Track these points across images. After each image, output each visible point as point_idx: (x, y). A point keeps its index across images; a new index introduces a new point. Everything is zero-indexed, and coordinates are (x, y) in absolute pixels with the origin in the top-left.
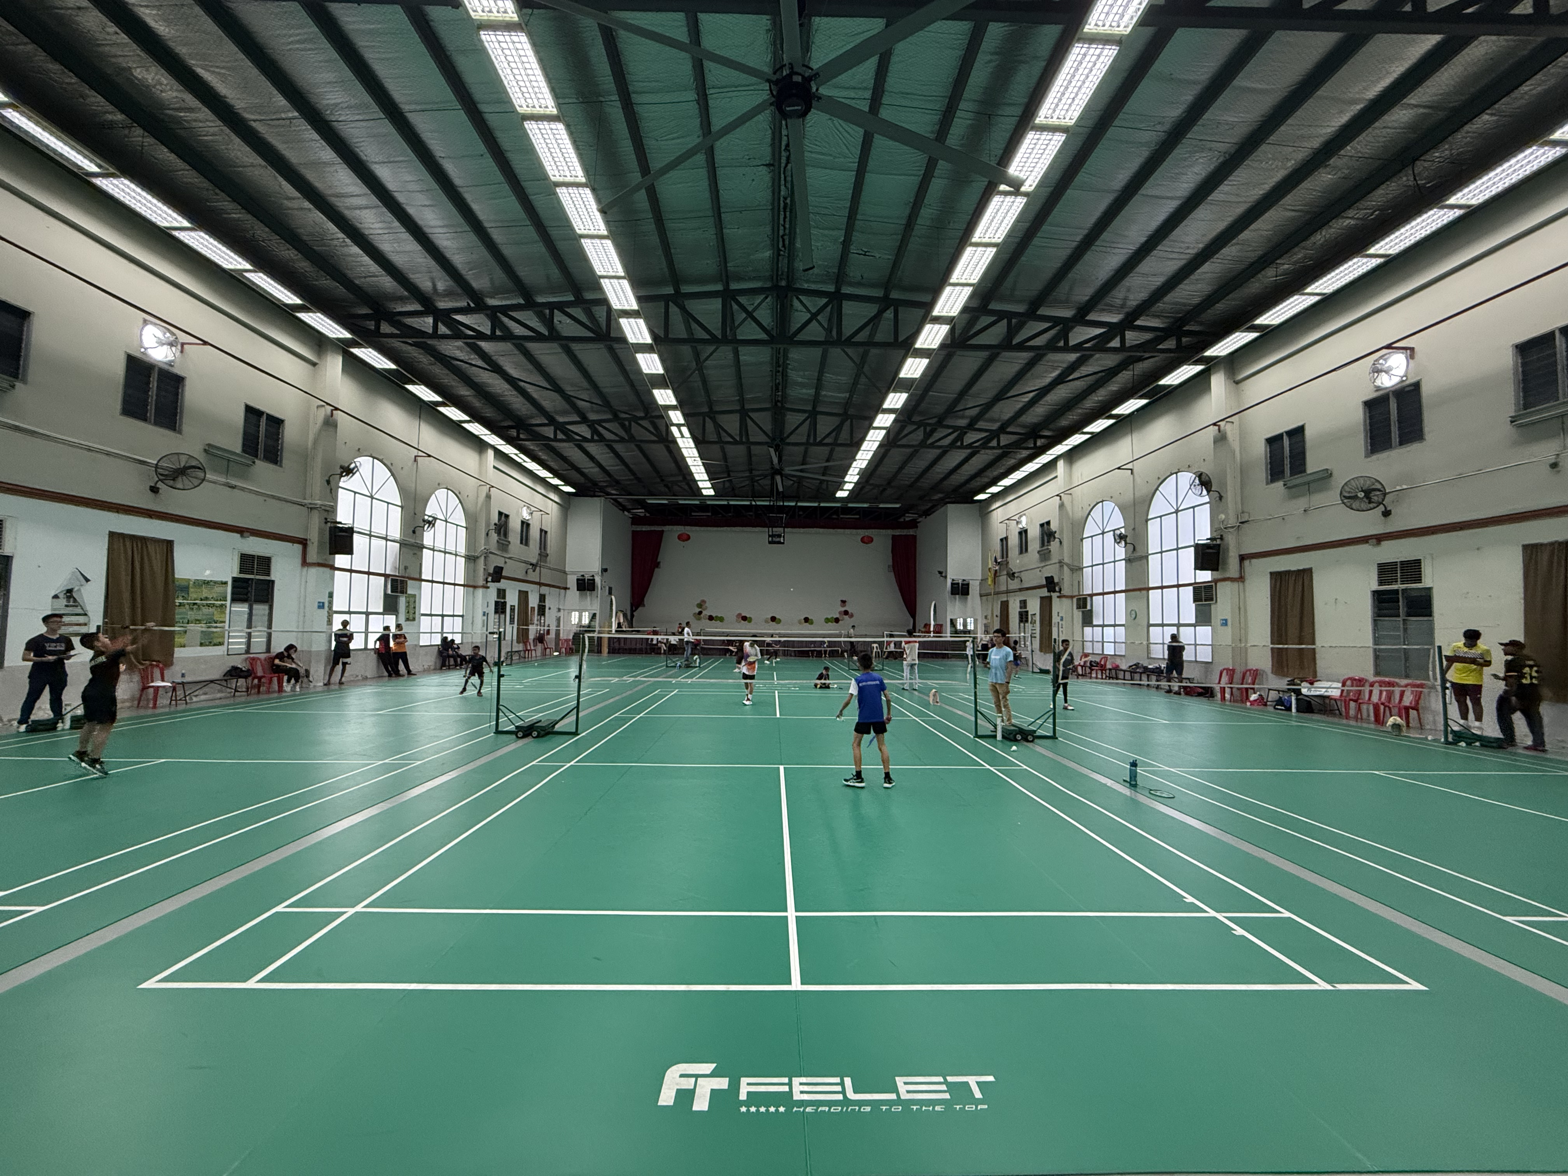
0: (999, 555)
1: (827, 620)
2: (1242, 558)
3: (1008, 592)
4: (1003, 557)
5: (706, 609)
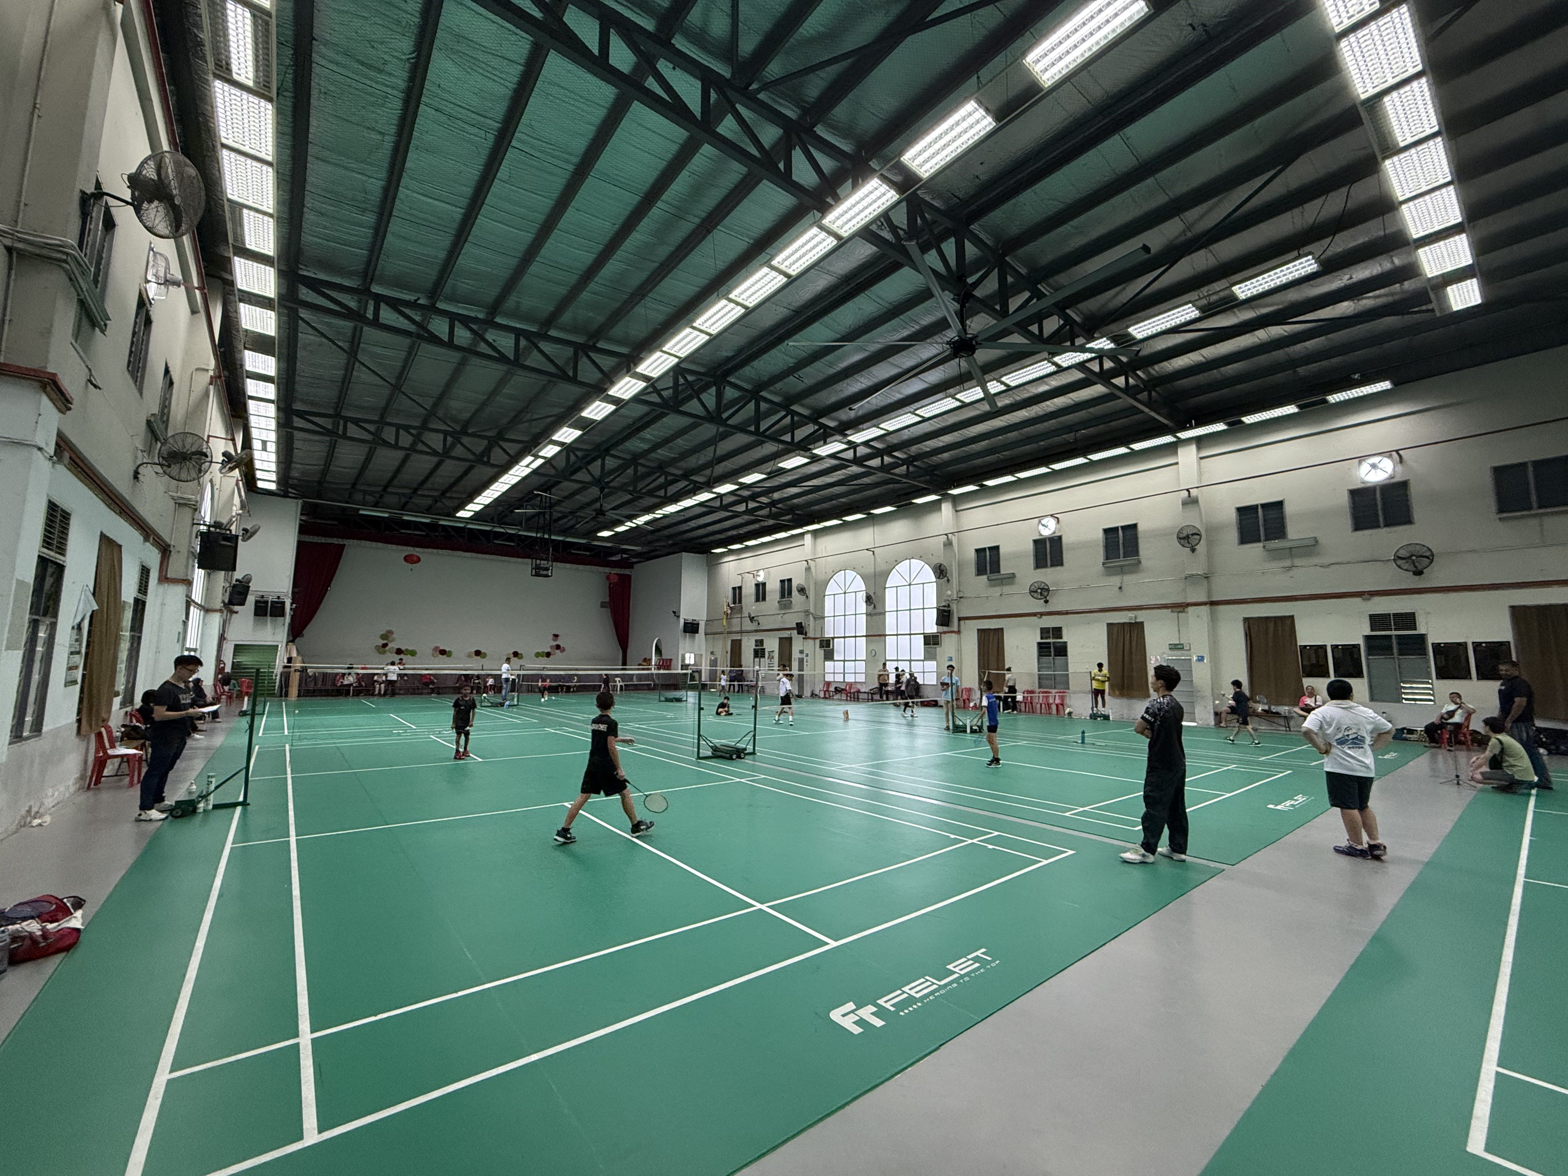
1: (538, 655)
2: (960, 619)
3: (741, 632)
4: (734, 603)
5: (393, 640)
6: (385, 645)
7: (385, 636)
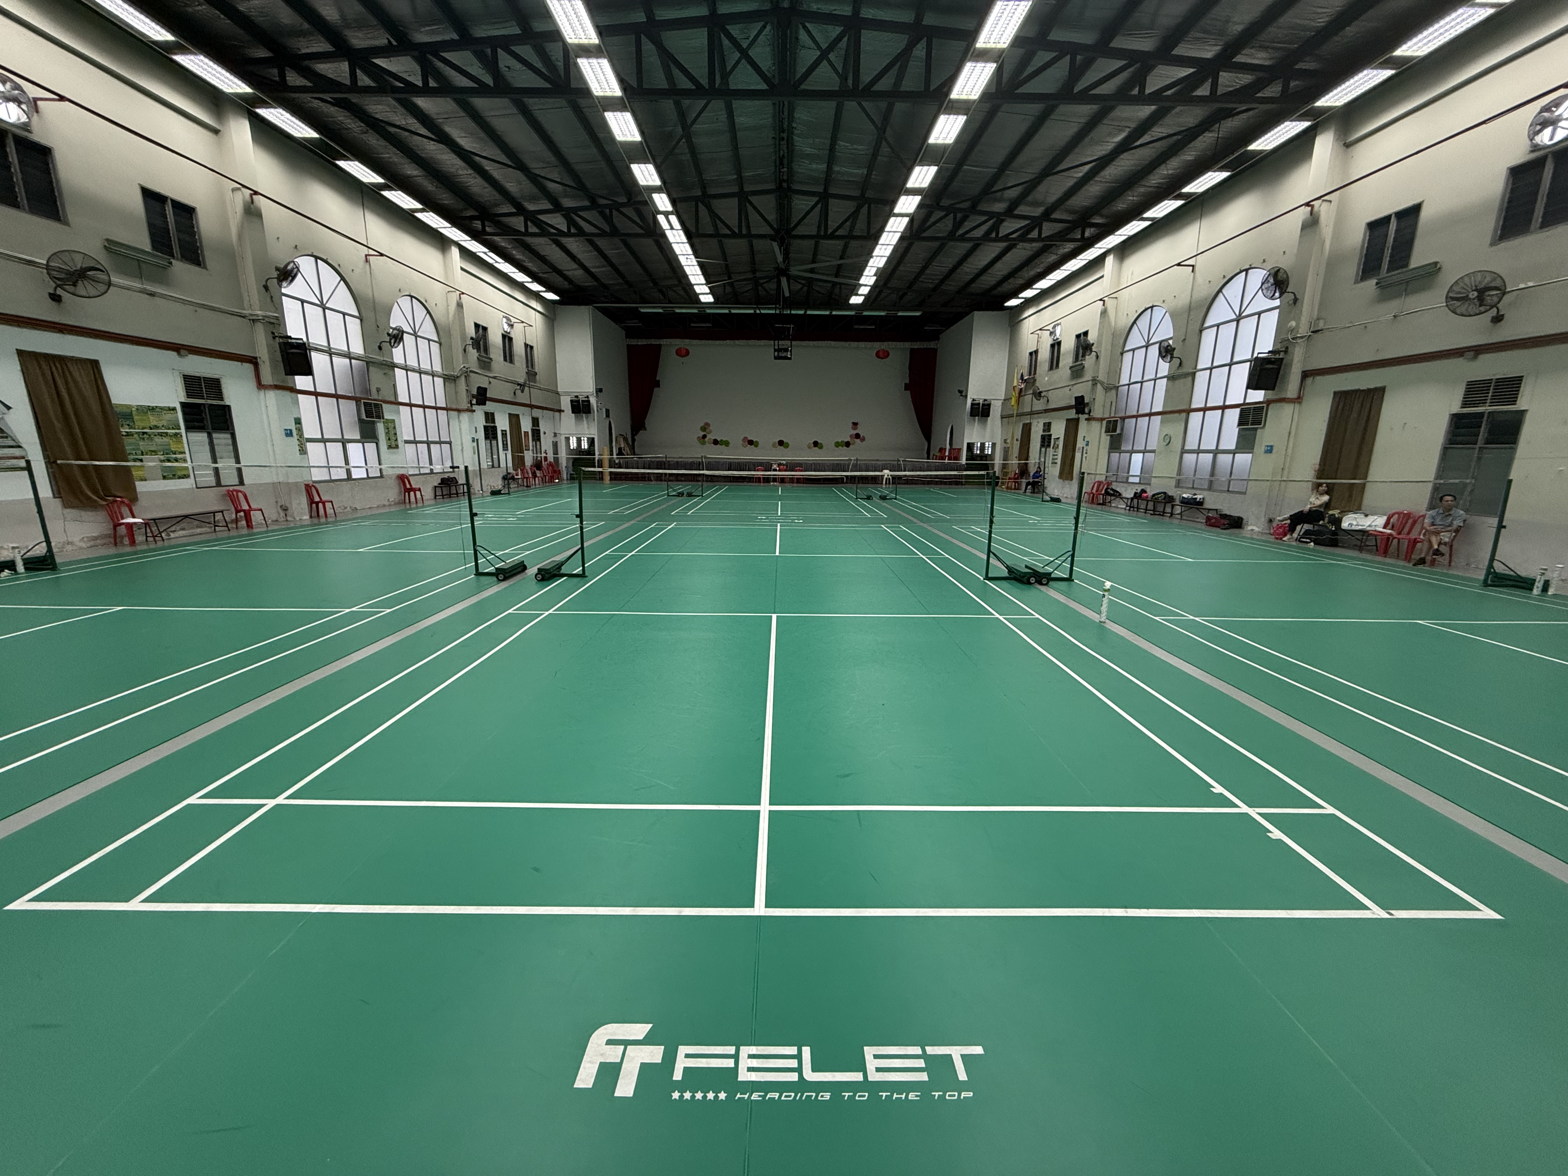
0: (1025, 371)
1: (837, 444)
2: (1306, 375)
3: (1032, 413)
4: (1030, 374)
5: (710, 432)
6: (704, 437)
7: (704, 429)
